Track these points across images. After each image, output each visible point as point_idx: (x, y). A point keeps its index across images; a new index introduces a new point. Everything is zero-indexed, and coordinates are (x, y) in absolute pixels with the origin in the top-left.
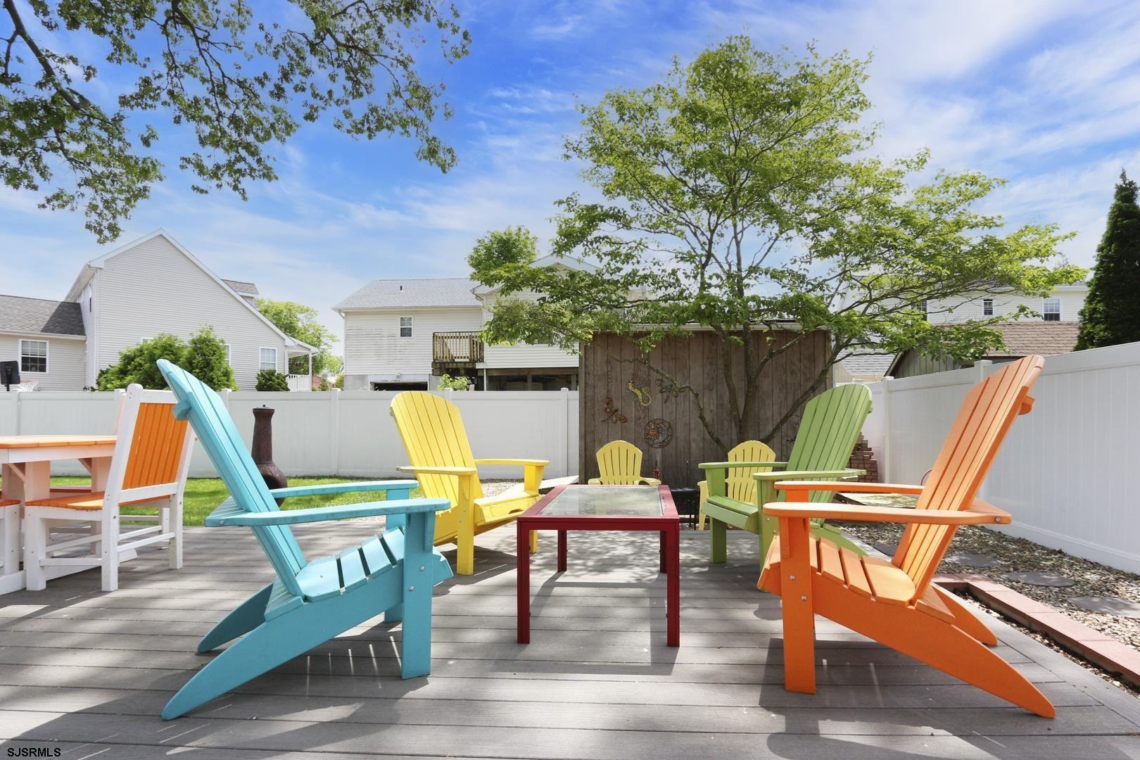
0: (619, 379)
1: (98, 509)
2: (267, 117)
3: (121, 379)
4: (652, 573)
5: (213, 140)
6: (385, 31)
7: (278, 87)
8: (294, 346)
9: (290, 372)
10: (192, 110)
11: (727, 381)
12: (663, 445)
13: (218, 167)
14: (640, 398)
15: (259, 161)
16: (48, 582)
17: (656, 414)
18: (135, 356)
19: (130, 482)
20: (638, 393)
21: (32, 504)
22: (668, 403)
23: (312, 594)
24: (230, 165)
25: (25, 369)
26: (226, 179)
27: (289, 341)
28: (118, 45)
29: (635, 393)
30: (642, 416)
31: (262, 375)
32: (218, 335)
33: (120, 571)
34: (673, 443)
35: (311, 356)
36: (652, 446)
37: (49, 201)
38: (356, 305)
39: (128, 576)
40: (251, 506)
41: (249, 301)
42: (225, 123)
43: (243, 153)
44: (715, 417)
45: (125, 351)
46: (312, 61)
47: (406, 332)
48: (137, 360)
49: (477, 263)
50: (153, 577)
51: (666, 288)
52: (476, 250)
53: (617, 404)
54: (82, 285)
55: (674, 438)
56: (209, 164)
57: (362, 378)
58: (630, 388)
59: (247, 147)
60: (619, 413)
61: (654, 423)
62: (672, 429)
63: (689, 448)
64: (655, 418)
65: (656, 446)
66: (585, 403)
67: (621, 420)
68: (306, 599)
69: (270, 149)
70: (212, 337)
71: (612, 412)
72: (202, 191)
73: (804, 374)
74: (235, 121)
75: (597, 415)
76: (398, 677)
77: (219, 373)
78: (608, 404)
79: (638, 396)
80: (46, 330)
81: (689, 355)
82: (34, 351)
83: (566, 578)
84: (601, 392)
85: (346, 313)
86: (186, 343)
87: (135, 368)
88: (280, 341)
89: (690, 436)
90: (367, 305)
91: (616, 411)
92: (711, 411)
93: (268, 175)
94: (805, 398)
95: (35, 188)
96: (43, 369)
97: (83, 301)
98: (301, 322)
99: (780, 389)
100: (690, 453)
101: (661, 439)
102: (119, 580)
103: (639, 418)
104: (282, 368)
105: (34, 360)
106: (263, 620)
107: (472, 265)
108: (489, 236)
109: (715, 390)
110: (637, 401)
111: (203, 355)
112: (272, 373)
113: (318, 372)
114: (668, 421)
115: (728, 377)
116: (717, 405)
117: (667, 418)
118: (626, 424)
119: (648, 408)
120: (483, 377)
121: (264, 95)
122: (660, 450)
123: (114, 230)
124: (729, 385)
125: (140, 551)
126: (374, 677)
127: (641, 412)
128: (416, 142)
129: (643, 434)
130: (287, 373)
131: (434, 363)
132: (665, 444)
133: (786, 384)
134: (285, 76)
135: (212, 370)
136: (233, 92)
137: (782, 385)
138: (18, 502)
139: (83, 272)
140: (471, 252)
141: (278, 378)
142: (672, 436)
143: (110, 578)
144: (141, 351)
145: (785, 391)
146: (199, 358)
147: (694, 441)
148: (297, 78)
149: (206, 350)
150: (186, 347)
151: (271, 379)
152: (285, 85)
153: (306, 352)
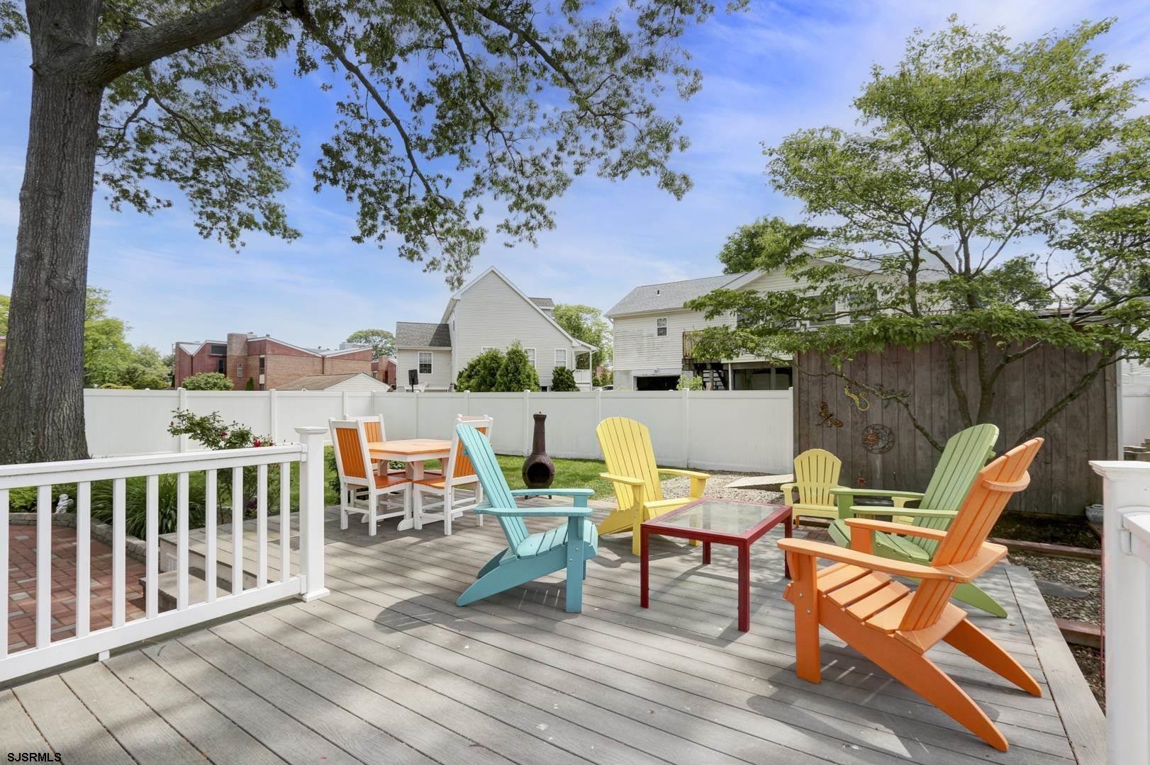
0: (834, 384)
1: (443, 488)
2: (550, 180)
3: (468, 381)
4: (777, 577)
5: (517, 205)
6: (632, 90)
7: (557, 158)
8: (579, 346)
9: (577, 368)
10: (504, 186)
11: (954, 388)
12: (882, 451)
13: (519, 227)
14: (858, 403)
15: (545, 217)
16: (423, 525)
17: (876, 419)
18: (476, 365)
19: (457, 474)
20: (855, 398)
21: (417, 482)
22: (888, 409)
23: (521, 555)
24: (526, 224)
25: (421, 372)
26: (526, 233)
27: (576, 342)
28: (463, 157)
29: (852, 399)
30: (860, 421)
31: (556, 372)
32: (523, 348)
33: (453, 523)
34: (895, 450)
35: (591, 353)
36: (871, 451)
37: (428, 267)
38: (622, 311)
39: (457, 526)
40: (495, 502)
41: (547, 312)
42: (524, 192)
43: (534, 212)
44: (947, 425)
45: (471, 362)
46: (580, 129)
47: (662, 332)
48: (477, 367)
49: (727, 259)
50: (468, 530)
51: (858, 305)
52: (727, 247)
53: (832, 409)
54: (449, 312)
55: (897, 443)
56: (513, 224)
57: (627, 373)
58: (846, 392)
59: (537, 207)
60: (834, 417)
61: (873, 428)
62: (893, 435)
63: (915, 455)
64: (874, 423)
65: (875, 451)
66: (799, 407)
67: (836, 424)
68: (519, 557)
69: (551, 205)
70: (520, 349)
71: (827, 416)
72: (511, 246)
73: (1072, 376)
74: (530, 189)
75: (811, 419)
76: (564, 611)
77: (524, 376)
78: (822, 408)
79: (854, 401)
80: (431, 345)
81: (914, 359)
82: (426, 359)
83: (707, 569)
84: (815, 397)
85: (614, 319)
86: (505, 355)
87: (476, 374)
88: (568, 342)
89: (915, 443)
90: (631, 310)
91: (831, 415)
92: (942, 418)
93: (551, 224)
94: (1060, 407)
95: (421, 260)
96: (430, 372)
97: (450, 322)
98: (587, 322)
99: (1035, 394)
100: (915, 461)
101: (881, 445)
102: (452, 529)
103: (857, 423)
104: (570, 364)
105: (425, 365)
106: (498, 565)
107: (723, 261)
108: (739, 231)
109: (946, 395)
110: (854, 406)
111: (514, 363)
112: (563, 369)
113: (598, 365)
114: (889, 426)
115: (955, 382)
116: (949, 411)
117: (888, 424)
118: (842, 428)
119: (865, 413)
120: (728, 371)
121: (547, 164)
122: (880, 456)
123: (460, 281)
124: (957, 392)
125: (465, 512)
126: (553, 608)
127: (858, 417)
128: (655, 177)
129: (860, 439)
130: (574, 368)
131: (684, 360)
132: (885, 450)
133: (1044, 387)
134: (561, 148)
135: (519, 374)
136: (528, 168)
137: (1039, 389)
138: (410, 480)
139: (450, 302)
140: (722, 249)
141: (567, 373)
142: (893, 442)
143: (448, 528)
144: (479, 361)
145: (1042, 396)
146: (512, 366)
147: (921, 448)
148: (569, 147)
149: (516, 359)
150: (504, 357)
151: (561, 375)
152: (561, 154)
153: (587, 350)
